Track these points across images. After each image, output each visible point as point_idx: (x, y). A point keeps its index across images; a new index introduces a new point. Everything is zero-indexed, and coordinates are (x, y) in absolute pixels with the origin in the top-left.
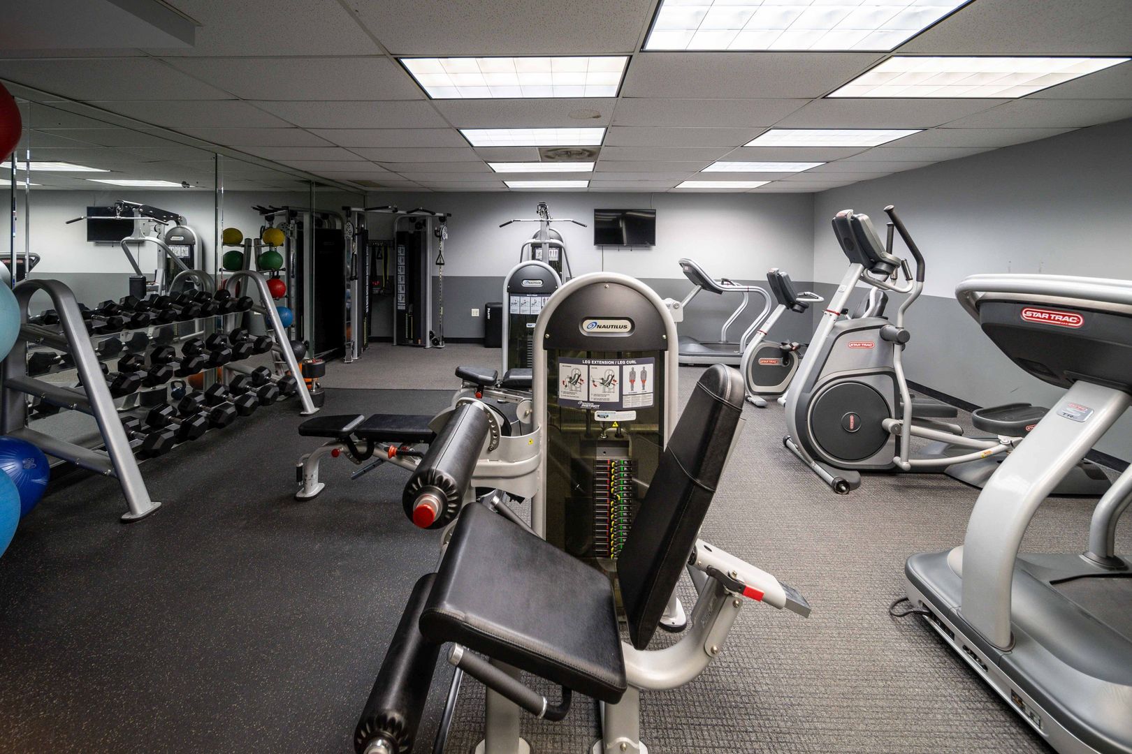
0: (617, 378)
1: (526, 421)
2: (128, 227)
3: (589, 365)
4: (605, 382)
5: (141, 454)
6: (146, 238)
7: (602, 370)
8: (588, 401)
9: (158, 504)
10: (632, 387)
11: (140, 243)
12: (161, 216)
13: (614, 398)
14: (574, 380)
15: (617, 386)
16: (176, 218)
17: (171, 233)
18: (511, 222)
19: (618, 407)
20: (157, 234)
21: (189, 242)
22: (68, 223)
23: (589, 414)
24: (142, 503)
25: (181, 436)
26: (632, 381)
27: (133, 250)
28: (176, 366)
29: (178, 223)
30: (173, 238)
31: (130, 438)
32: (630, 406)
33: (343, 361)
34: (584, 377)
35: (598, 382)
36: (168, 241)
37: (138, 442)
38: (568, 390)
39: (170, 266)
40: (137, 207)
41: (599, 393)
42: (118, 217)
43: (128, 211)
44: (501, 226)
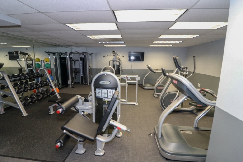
0: (107, 92)
1: (91, 100)
2: (18, 57)
3: (101, 90)
4: (105, 93)
5: (24, 105)
6: (22, 59)
7: (104, 91)
8: (102, 97)
9: (28, 114)
10: (110, 94)
11: (21, 60)
12: (24, 54)
13: (106, 96)
14: (99, 93)
15: (107, 94)
16: (28, 54)
17: (27, 58)
18: (106, 56)
19: (107, 98)
20: (24, 58)
21: (31, 60)
22: (5, 56)
23: (102, 99)
24: (25, 114)
25: (31, 102)
26: (110, 93)
27: (19, 62)
28: (29, 88)
29: (29, 55)
30: (28, 59)
31: (21, 102)
32: (110, 98)
33: (68, 88)
34: (101, 92)
35: (103, 93)
36: (27, 60)
37: (23, 103)
38: (98, 94)
39: (28, 66)
40: (19, 52)
41: (103, 95)
42: (15, 55)
43: (17, 53)
44: (104, 57)
